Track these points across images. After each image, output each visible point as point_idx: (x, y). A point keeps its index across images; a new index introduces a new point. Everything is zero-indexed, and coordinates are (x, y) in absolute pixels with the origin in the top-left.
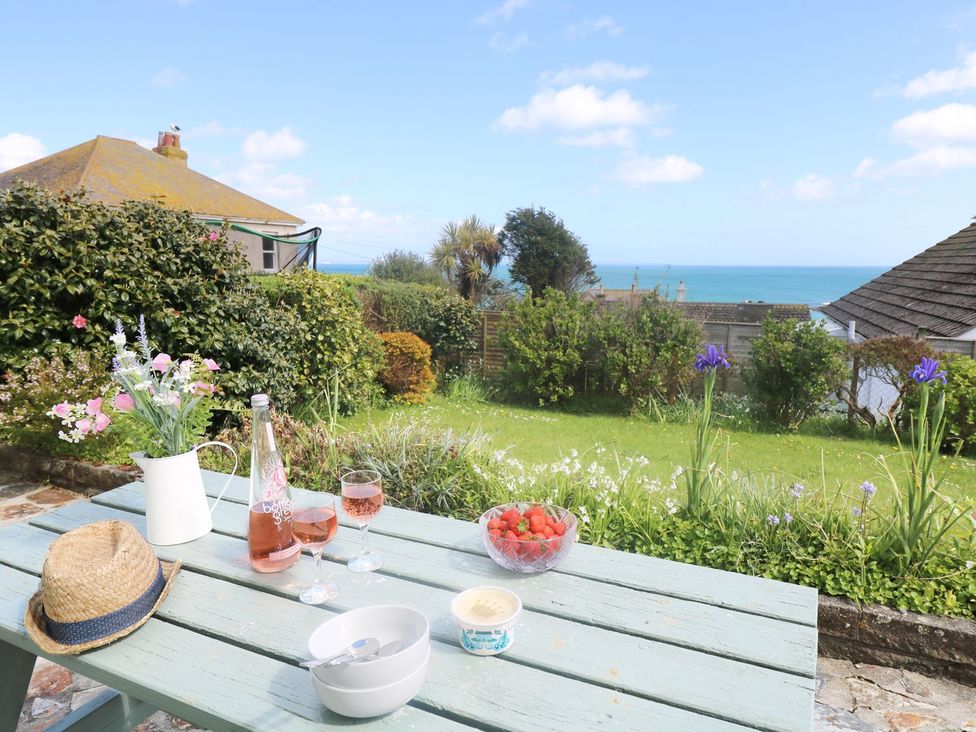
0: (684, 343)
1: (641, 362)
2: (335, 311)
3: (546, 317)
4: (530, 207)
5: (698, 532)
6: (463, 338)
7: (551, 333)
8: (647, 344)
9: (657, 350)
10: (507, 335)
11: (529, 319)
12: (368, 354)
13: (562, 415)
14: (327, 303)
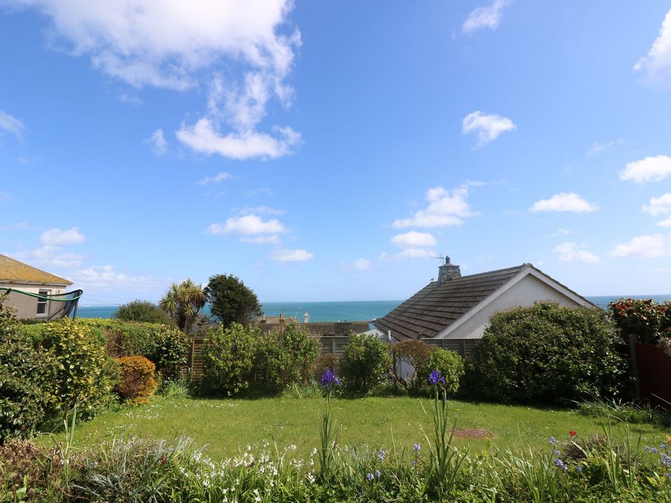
0: (310, 350)
1: (287, 364)
2: (85, 348)
3: (232, 340)
4: (224, 274)
5: (328, 493)
6: (178, 356)
7: (234, 350)
8: (290, 352)
9: (296, 355)
10: (207, 352)
11: (221, 342)
12: (108, 374)
13: (241, 401)
14: (80, 342)
